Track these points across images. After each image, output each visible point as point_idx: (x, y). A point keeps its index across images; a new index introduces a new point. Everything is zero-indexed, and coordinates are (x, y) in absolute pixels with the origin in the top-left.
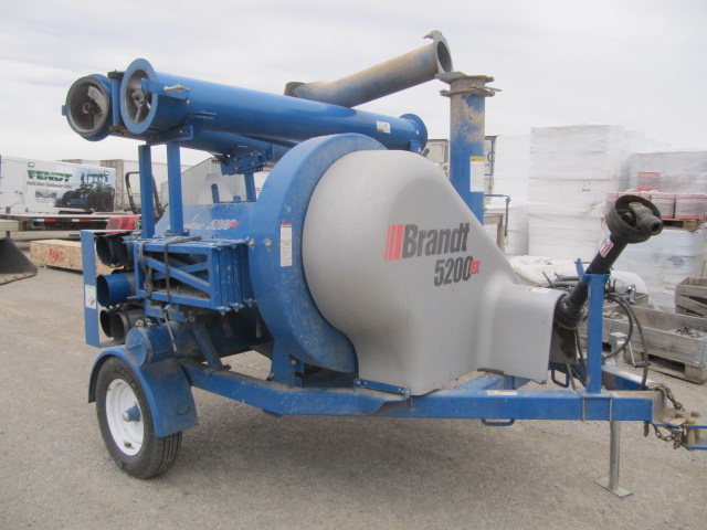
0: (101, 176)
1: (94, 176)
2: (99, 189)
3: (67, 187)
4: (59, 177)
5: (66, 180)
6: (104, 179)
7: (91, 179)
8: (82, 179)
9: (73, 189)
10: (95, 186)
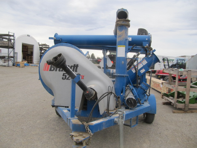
0: (183, 60)
1: (181, 60)
2: (182, 64)
3: (173, 63)
4: (170, 60)
5: (173, 61)
6: (184, 61)
7: (180, 61)
8: (177, 61)
9: (174, 64)
10: (181, 63)
